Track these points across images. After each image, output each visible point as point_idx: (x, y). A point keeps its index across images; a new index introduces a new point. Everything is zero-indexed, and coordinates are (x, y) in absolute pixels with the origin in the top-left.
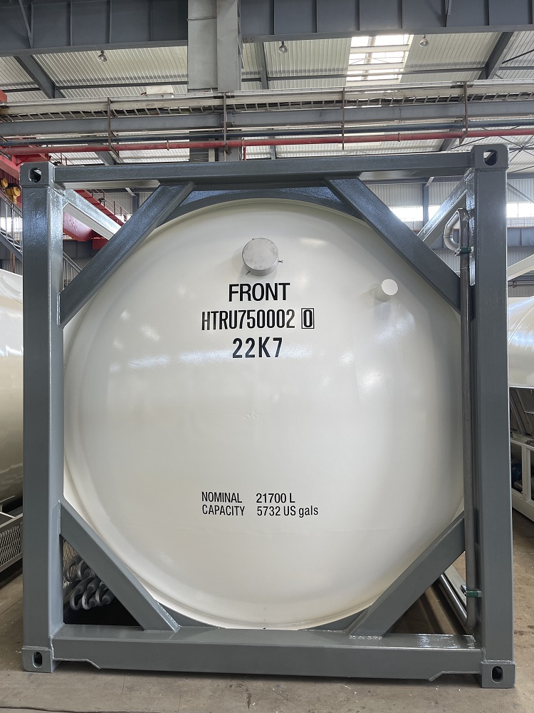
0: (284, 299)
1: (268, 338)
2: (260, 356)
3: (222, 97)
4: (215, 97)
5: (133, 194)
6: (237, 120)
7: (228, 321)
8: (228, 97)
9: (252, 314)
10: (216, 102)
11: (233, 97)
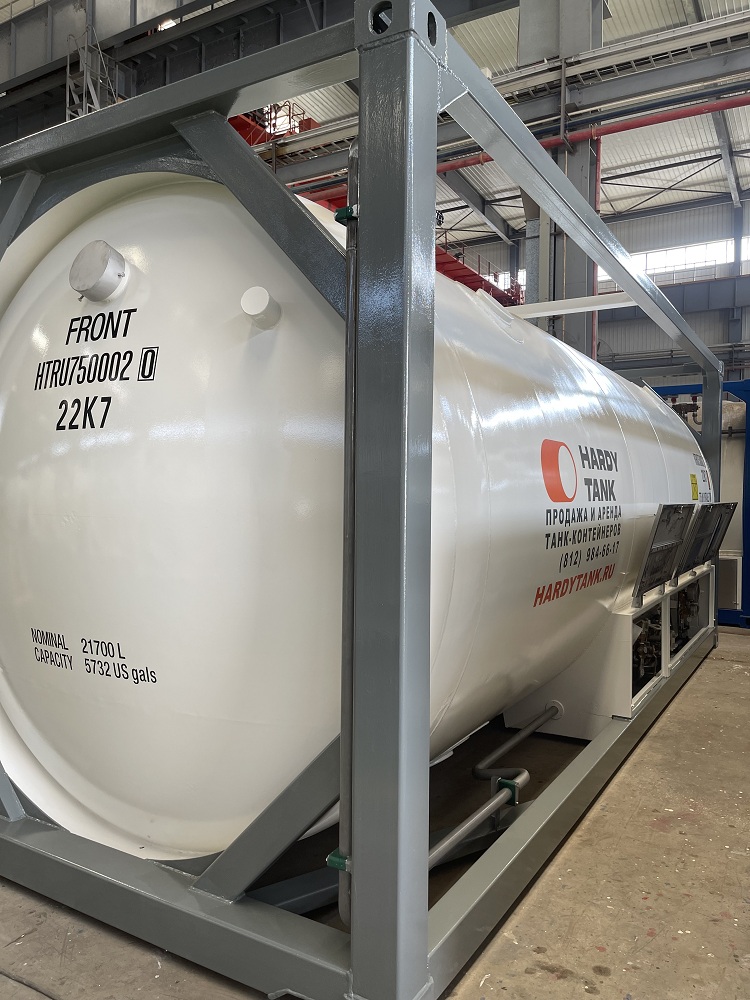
0: (125, 335)
1: (95, 398)
2: (84, 427)
3: (559, 68)
4: (551, 70)
5: (510, 243)
6: (585, 97)
7: (59, 375)
8: (571, 64)
9: (86, 363)
10: (551, 77)
11: (579, 62)
